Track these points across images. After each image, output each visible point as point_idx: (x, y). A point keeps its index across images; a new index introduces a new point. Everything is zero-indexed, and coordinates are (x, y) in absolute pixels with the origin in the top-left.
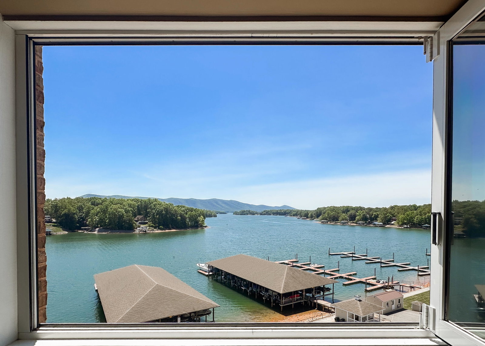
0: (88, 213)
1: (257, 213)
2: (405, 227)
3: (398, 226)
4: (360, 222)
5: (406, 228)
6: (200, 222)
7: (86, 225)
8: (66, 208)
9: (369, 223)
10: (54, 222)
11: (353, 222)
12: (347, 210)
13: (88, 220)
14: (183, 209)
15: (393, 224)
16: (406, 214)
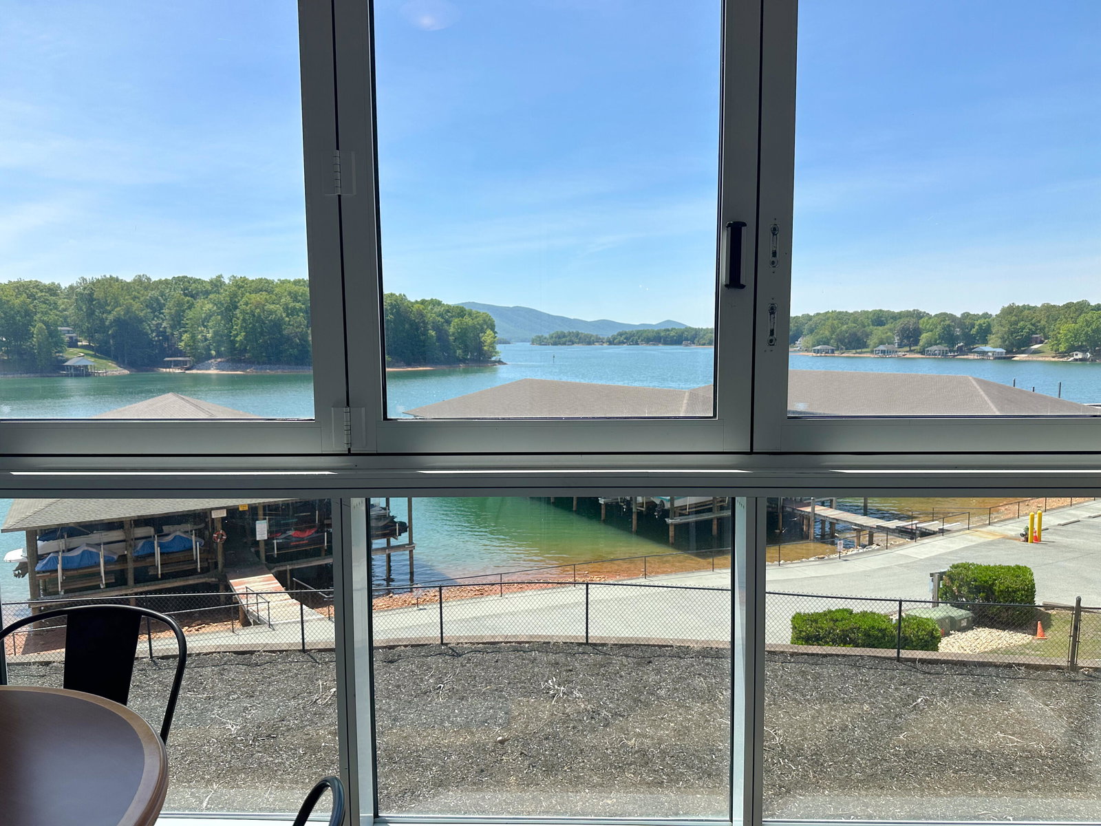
1: (599, 341)
2: (1075, 357)
3: (1054, 357)
4: (934, 348)
5: (1081, 360)
9: (961, 351)
11: (911, 351)
15: (1036, 352)
16: (1081, 319)
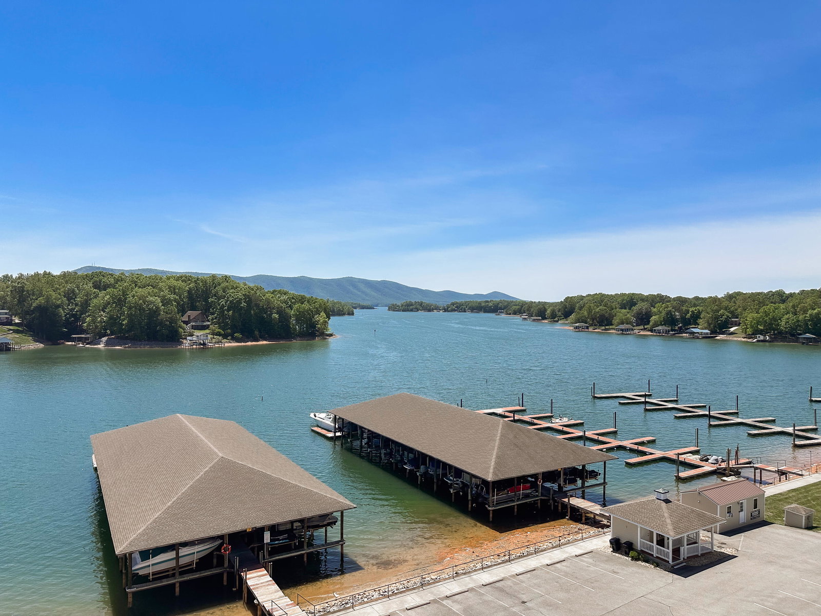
0: (85, 304)
1: (437, 308)
2: (759, 339)
3: (744, 338)
4: (660, 328)
5: (762, 341)
6: (319, 326)
7: (83, 331)
8: (41, 295)
9: (681, 331)
10: (16, 324)
11: (645, 329)
12: (630, 301)
13: (87, 320)
14: (285, 297)
15: (732, 333)
16: (762, 310)
